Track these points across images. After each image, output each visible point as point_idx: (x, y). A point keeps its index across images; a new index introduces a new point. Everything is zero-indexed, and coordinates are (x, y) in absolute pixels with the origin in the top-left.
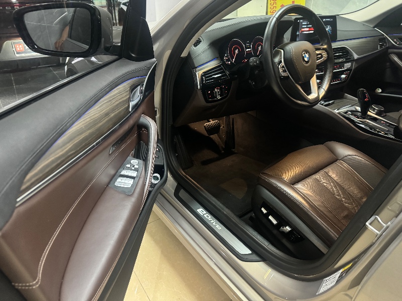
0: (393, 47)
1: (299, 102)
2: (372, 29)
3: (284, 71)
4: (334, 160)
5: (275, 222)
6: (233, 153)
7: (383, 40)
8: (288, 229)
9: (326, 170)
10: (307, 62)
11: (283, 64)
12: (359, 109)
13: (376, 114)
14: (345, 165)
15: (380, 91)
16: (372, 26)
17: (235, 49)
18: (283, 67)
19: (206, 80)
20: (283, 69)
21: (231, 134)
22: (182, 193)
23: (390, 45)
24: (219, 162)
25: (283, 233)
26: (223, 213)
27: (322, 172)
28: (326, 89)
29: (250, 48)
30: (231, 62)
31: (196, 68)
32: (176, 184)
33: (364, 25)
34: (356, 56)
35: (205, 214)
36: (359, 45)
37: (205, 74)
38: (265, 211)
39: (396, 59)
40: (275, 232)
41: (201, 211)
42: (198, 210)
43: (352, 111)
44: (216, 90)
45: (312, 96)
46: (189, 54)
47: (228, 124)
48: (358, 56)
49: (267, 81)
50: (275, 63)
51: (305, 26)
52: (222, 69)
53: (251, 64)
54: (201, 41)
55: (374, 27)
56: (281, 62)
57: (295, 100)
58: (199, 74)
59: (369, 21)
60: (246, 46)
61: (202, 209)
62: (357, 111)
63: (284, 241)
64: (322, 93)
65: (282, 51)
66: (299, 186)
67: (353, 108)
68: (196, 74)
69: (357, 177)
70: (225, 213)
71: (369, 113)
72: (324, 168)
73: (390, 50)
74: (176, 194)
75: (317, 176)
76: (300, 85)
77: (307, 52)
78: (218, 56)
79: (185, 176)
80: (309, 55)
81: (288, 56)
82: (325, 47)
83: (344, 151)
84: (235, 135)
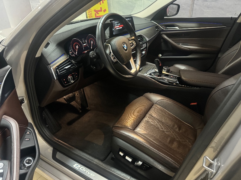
0: (163, 31)
1: (127, 76)
2: (150, 22)
3: (114, 58)
4: (152, 105)
5: (130, 160)
6: (88, 111)
7: (157, 27)
8: (140, 163)
9: (149, 113)
10: (126, 50)
11: (112, 54)
12: (157, 70)
13: (166, 72)
14: (159, 107)
15: (161, 55)
16: (150, 20)
17: (76, 46)
18: (113, 56)
19: (60, 72)
20: (113, 57)
21: (83, 98)
22: (59, 155)
23: (161, 29)
24: (80, 120)
25: (138, 166)
26: (94, 163)
27: (148, 115)
28: (139, 64)
29: (85, 43)
30: (75, 55)
31: (50, 64)
32: (52, 148)
33: (146, 19)
34: (148, 39)
35: (80, 167)
36: (147, 33)
37: (58, 67)
38: (122, 154)
39: (166, 37)
40: (131, 166)
41: (76, 166)
42: (74, 166)
43: (153, 73)
44: (69, 77)
45: (133, 71)
46: (42, 54)
47: (80, 93)
48: (149, 39)
49: (103, 65)
50: (107, 54)
51: (117, 25)
52: (70, 61)
53: (91, 56)
54: (49, 44)
55: (151, 20)
56: (110, 53)
57: (124, 76)
58: (53, 68)
59: (148, 17)
60: (82, 42)
61: (76, 164)
62: (156, 72)
63: (139, 171)
64: (138, 67)
65: (110, 45)
66: (138, 130)
67: (153, 71)
68: (51, 69)
69: (167, 113)
70: (95, 163)
71: (163, 72)
72: (148, 112)
73: (162, 33)
74: (54, 157)
75: (146, 119)
76: (125, 65)
77: (124, 43)
78: (64, 52)
79: (57, 141)
80: (126, 45)
81: (114, 48)
82: (133, 38)
83: (156, 98)
84: (87, 98)
